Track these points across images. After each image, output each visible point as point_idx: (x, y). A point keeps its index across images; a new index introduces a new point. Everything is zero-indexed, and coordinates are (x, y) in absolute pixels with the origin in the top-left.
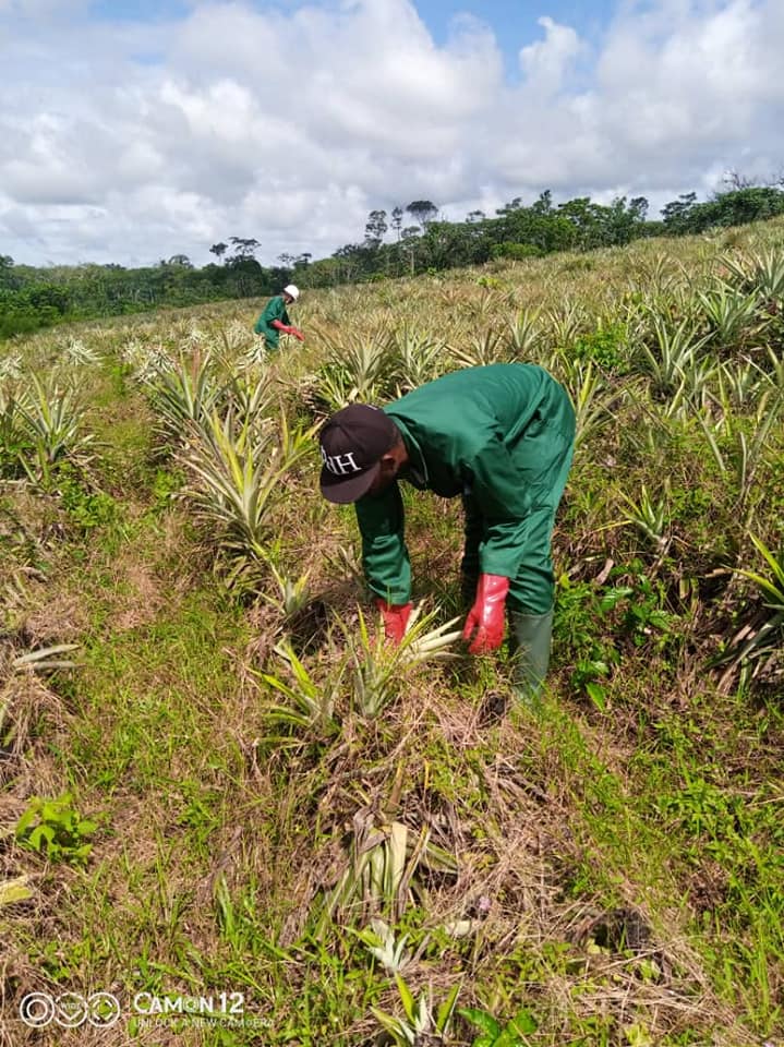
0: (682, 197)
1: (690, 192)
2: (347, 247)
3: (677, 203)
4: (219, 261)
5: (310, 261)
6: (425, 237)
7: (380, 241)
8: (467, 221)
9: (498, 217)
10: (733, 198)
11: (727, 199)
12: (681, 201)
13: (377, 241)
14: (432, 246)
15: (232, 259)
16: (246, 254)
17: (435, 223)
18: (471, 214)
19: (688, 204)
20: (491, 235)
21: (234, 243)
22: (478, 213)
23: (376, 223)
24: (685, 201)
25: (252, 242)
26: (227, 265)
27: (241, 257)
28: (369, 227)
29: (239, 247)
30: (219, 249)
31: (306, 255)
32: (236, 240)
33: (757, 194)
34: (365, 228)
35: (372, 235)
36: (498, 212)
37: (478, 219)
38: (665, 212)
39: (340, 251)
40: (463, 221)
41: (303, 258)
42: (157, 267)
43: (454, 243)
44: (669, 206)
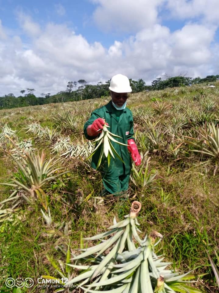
0: (157, 79)
1: (159, 78)
2: (61, 92)
3: (156, 81)
4: (23, 95)
5: (50, 95)
6: (85, 89)
7: (71, 90)
8: (97, 84)
9: (106, 84)
10: (173, 79)
11: (171, 79)
12: (157, 80)
13: (70, 90)
14: (87, 91)
15: (27, 95)
16: (31, 93)
17: (88, 85)
18: (98, 83)
19: (159, 81)
20: (104, 89)
21: (27, 90)
22: (101, 82)
23: (70, 85)
24: (158, 80)
25: (33, 90)
26: (25, 96)
27: (30, 94)
28: (68, 86)
29: (29, 91)
30: (23, 92)
31: (49, 94)
32: (28, 89)
33: (179, 78)
34: (67, 86)
35: (69, 89)
36: (106, 82)
37: (100, 84)
38: (153, 83)
39: (59, 93)
40: (96, 85)
41: (48, 95)
42: (4, 97)
43: (94, 91)
44: (154, 81)
